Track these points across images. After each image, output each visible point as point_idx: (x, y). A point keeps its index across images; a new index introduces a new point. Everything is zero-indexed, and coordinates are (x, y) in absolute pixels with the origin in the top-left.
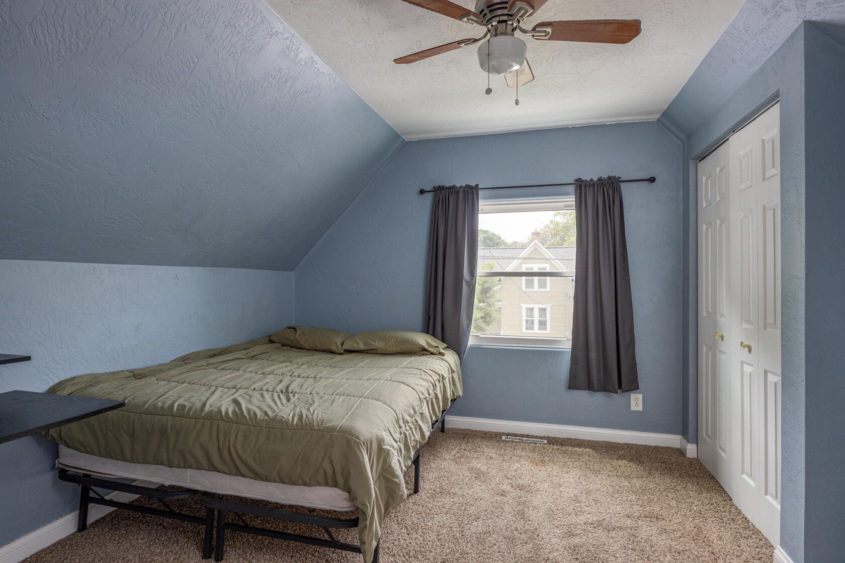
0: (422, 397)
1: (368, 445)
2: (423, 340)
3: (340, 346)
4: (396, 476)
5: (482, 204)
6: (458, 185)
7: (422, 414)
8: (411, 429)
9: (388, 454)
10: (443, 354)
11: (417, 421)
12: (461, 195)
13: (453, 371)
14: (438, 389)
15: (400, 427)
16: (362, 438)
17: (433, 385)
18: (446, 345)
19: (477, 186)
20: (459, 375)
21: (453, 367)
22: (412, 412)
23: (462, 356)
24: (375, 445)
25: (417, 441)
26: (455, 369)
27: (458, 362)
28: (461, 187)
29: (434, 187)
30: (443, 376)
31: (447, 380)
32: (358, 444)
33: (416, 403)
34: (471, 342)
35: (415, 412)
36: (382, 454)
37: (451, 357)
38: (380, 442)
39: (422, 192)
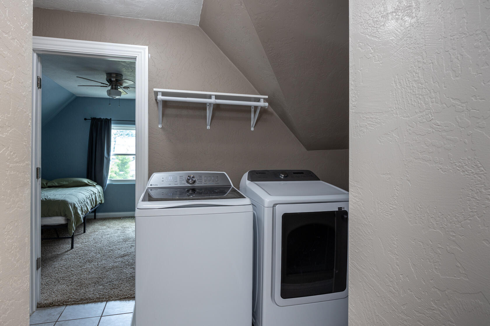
0: (87, 197)
1: (71, 204)
2: (86, 181)
3: (45, 185)
4: (80, 215)
5: (113, 126)
6: (102, 118)
7: (87, 202)
8: (83, 206)
9: (77, 208)
10: (95, 186)
11: (85, 204)
12: (103, 122)
13: (99, 193)
14: (93, 196)
15: (80, 203)
16: (69, 202)
17: (91, 195)
18: (96, 183)
19: (111, 119)
20: (102, 195)
21: (99, 191)
22: (84, 201)
23: (104, 188)
24: (73, 205)
25: (85, 210)
26: (100, 192)
27: (102, 190)
28: (104, 119)
29: (91, 118)
30: (95, 193)
31: (97, 194)
32: (68, 204)
33: (85, 198)
34: (108, 182)
35: (85, 201)
36: (75, 208)
37: (99, 188)
38: (74, 205)
39: (85, 119)
